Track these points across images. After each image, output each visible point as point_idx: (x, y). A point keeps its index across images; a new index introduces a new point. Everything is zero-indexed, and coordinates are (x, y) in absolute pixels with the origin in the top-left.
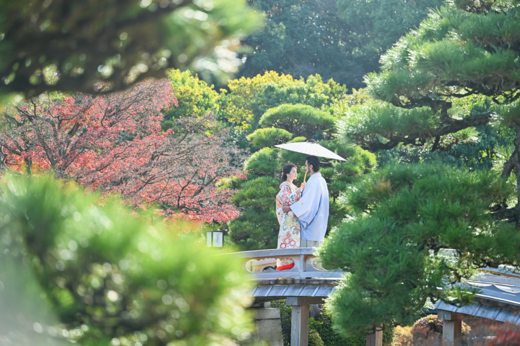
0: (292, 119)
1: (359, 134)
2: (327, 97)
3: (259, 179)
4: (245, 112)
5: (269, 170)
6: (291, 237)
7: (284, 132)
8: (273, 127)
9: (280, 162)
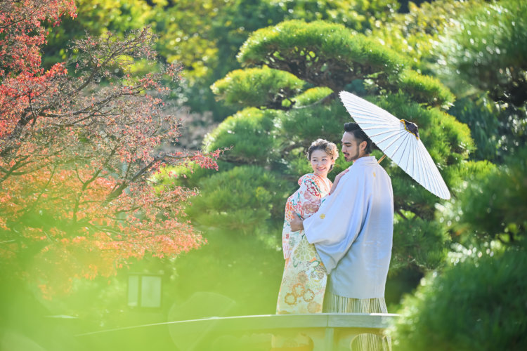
0: (305, 52)
1: (488, 67)
2: (361, 18)
3: (237, 170)
4: (200, 44)
5: (255, 154)
6: (307, 283)
7: (288, 77)
8: (265, 67)
9: (278, 137)
